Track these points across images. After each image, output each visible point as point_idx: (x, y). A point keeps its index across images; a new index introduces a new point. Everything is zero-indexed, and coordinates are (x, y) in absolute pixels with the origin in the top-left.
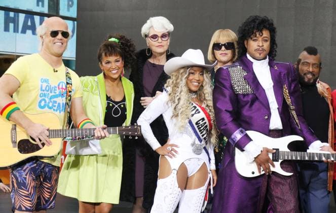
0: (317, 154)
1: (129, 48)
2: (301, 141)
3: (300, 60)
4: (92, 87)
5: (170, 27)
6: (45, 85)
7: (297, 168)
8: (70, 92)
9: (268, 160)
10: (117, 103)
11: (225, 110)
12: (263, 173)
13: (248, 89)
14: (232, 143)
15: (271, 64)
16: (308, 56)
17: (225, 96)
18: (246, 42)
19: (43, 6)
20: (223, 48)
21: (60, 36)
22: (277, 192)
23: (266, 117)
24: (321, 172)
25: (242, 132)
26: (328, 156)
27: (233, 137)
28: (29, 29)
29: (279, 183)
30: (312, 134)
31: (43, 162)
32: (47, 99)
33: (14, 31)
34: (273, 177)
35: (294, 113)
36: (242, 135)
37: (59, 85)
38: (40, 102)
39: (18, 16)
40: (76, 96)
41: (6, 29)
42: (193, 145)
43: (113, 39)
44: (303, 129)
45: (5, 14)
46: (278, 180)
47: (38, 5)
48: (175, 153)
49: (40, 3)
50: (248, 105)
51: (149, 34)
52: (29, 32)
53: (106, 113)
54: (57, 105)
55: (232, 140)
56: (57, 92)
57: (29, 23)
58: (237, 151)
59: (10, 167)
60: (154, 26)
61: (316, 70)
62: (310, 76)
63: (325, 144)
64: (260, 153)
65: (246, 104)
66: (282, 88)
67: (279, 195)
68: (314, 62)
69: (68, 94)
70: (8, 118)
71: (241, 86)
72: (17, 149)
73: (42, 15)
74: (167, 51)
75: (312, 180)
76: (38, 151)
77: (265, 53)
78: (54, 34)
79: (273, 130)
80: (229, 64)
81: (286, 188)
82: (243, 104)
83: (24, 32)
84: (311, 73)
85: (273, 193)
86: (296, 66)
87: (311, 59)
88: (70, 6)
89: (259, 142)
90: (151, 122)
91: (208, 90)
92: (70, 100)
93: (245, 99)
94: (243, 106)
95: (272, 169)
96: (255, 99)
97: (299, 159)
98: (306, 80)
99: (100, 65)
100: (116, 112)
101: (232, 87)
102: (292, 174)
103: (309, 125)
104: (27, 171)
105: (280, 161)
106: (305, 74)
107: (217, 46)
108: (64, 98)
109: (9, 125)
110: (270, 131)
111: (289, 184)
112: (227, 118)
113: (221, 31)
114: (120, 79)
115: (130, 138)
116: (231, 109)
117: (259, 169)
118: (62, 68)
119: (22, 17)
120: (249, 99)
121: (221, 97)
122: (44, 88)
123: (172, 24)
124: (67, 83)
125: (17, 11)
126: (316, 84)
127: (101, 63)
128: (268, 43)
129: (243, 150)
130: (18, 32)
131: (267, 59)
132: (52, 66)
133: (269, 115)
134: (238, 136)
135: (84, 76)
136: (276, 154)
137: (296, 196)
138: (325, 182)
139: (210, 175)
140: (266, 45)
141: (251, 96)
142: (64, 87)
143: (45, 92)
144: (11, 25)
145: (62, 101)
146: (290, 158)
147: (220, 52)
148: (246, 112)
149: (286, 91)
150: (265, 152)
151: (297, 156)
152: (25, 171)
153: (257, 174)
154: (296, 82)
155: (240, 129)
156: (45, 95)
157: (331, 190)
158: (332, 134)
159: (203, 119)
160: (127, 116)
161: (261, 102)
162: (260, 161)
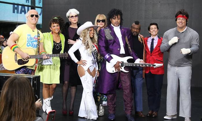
0: (138, 64)
1: (62, 21)
2: (132, 59)
3: (132, 26)
4: (47, 37)
5: (78, 13)
6: (29, 37)
7: (131, 69)
8: (39, 40)
9: (119, 66)
10: (58, 44)
11: (103, 46)
12: (117, 71)
13: (112, 38)
14: (105, 59)
15: (120, 28)
16: (135, 25)
17: (103, 41)
18: (111, 19)
19: (29, 2)
20: (101, 22)
21: (34, 17)
22: (123, 78)
23: (119, 49)
24: (140, 71)
25: (109, 55)
26: (142, 65)
27: (105, 57)
28: (23, 12)
29: (124, 75)
30: (136, 56)
31: (28, 68)
32: (30, 43)
33: (17, 13)
34: (121, 73)
35: (130, 47)
36: (109, 56)
37: (35, 37)
38: (28, 44)
39: (19, 7)
40: (41, 41)
41: (14, 12)
42: (92, 61)
43: (55, 18)
44: (133, 54)
45: (13, 6)
46: (123, 74)
47: (27, 2)
48: (85, 64)
49: (28, 1)
50: (112, 44)
51: (69, 16)
52: (23, 13)
53: (53, 48)
54: (33, 45)
55: (105, 58)
56: (34, 40)
57: (23, 10)
58: (107, 62)
59: (15, 70)
60: (72, 12)
61: (138, 31)
62: (135, 33)
63: (142, 60)
64: (116, 63)
65: (111, 44)
66: (125, 37)
67: (124, 80)
68: (137, 28)
69: (38, 41)
70: (14, 50)
71: (109, 37)
72: (17, 63)
73: (28, 6)
74: (77, 22)
75: (137, 74)
76: (26, 64)
77: (119, 24)
78: (32, 16)
79: (121, 54)
80: (103, 28)
81: (126, 77)
82: (110, 44)
83: (21, 13)
84: (136, 32)
85: (121, 79)
86: (130, 28)
87: (136, 26)
88: (39, 2)
89: (116, 59)
90: (74, 52)
91: (96, 37)
92: (39, 43)
93: (111, 42)
94: (110, 45)
95: (121, 70)
96: (114, 42)
97: (131, 66)
98: (134, 34)
99: (50, 28)
100: (58, 47)
101: (105, 37)
102: (128, 72)
103: (135, 52)
104: (21, 72)
105: (124, 66)
106: (133, 32)
107: (98, 21)
108: (37, 42)
109: (14, 53)
110: (120, 54)
111: (128, 76)
112: (103, 49)
113: (100, 15)
114: (59, 34)
115: (63, 58)
116: (105, 46)
117: (116, 70)
118: (36, 30)
119: (20, 7)
120: (112, 42)
121: (101, 41)
122: (29, 38)
123: (78, 11)
124: (38, 36)
125: (18, 5)
126: (138, 36)
127: (51, 27)
128: (120, 20)
129: (109, 62)
130: (18, 13)
131: (119, 26)
132: (32, 29)
133: (120, 48)
134: (107, 56)
135: (44, 33)
136: (122, 63)
137: (130, 80)
138: (142, 74)
139: (97, 72)
140: (119, 21)
141: (113, 41)
142: (37, 38)
143: (29, 40)
144: (16, 11)
145: (36, 43)
146: (128, 65)
147: (100, 23)
148: (111, 47)
149: (127, 39)
150: (118, 63)
151: (130, 64)
152: (20, 72)
153: (115, 72)
154: (130, 35)
155: (108, 54)
156: (29, 41)
157: (144, 77)
158: (145, 55)
159: (96, 50)
160: (62, 49)
161: (117, 43)
162: (116, 66)
